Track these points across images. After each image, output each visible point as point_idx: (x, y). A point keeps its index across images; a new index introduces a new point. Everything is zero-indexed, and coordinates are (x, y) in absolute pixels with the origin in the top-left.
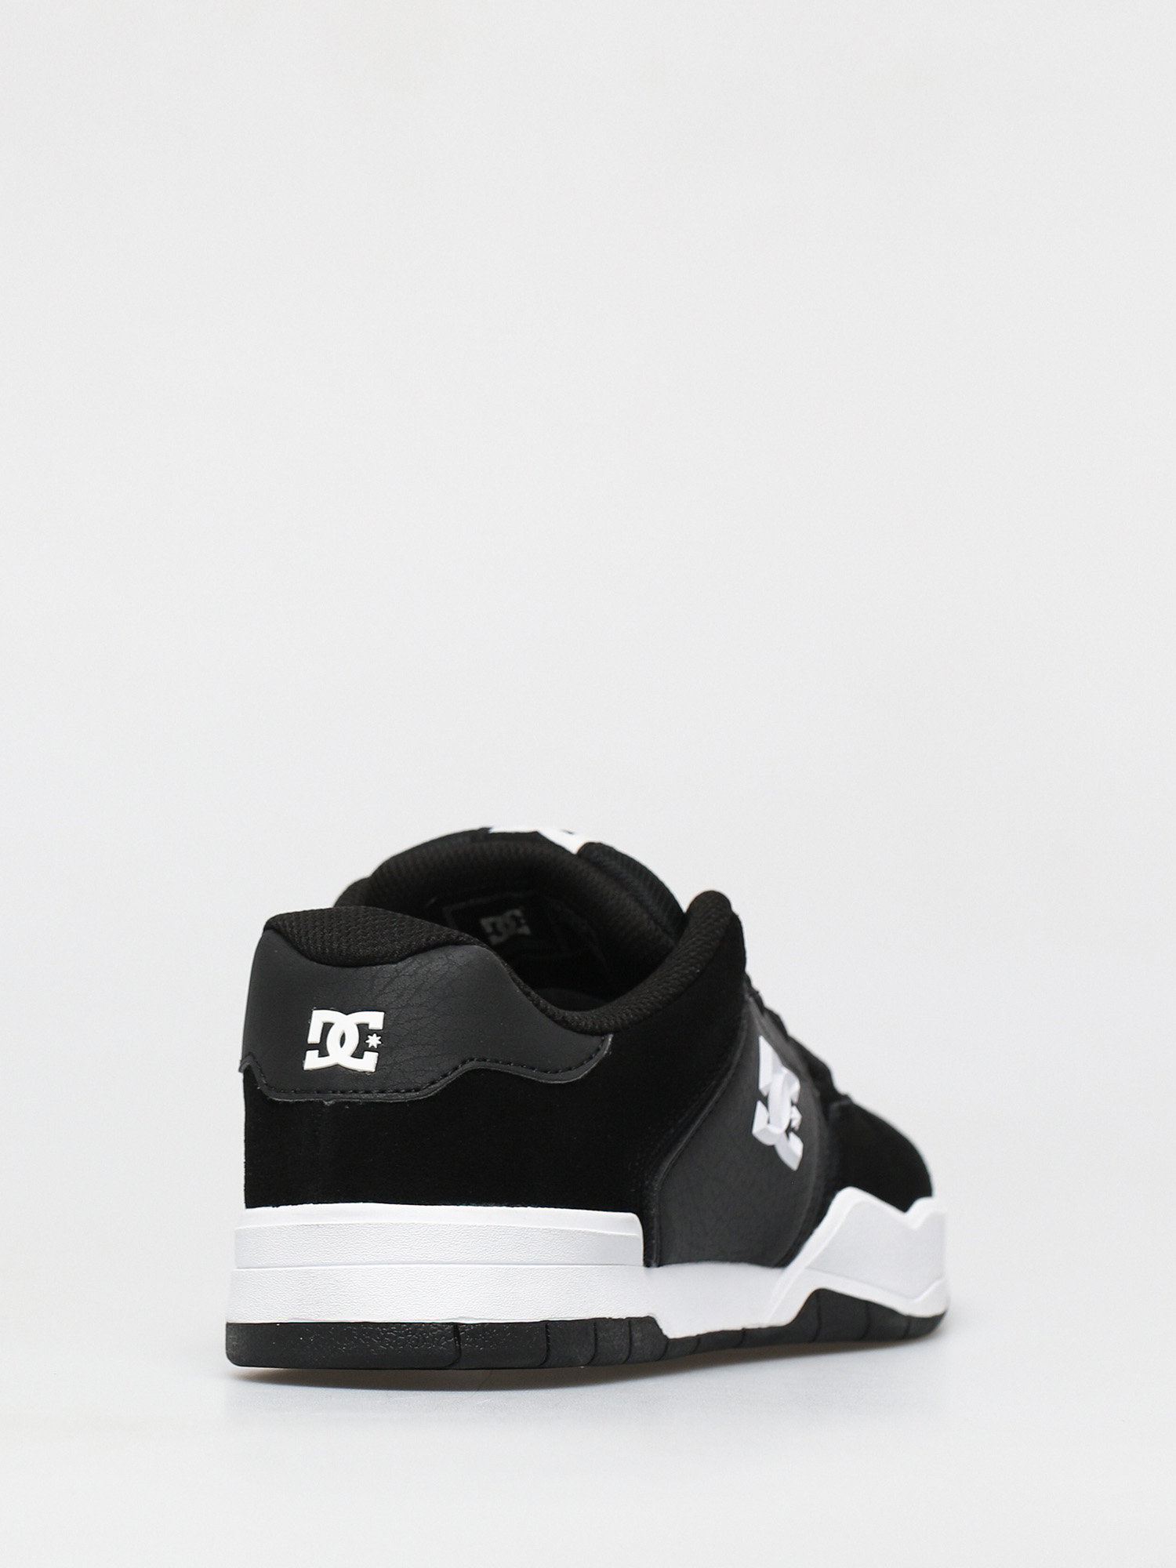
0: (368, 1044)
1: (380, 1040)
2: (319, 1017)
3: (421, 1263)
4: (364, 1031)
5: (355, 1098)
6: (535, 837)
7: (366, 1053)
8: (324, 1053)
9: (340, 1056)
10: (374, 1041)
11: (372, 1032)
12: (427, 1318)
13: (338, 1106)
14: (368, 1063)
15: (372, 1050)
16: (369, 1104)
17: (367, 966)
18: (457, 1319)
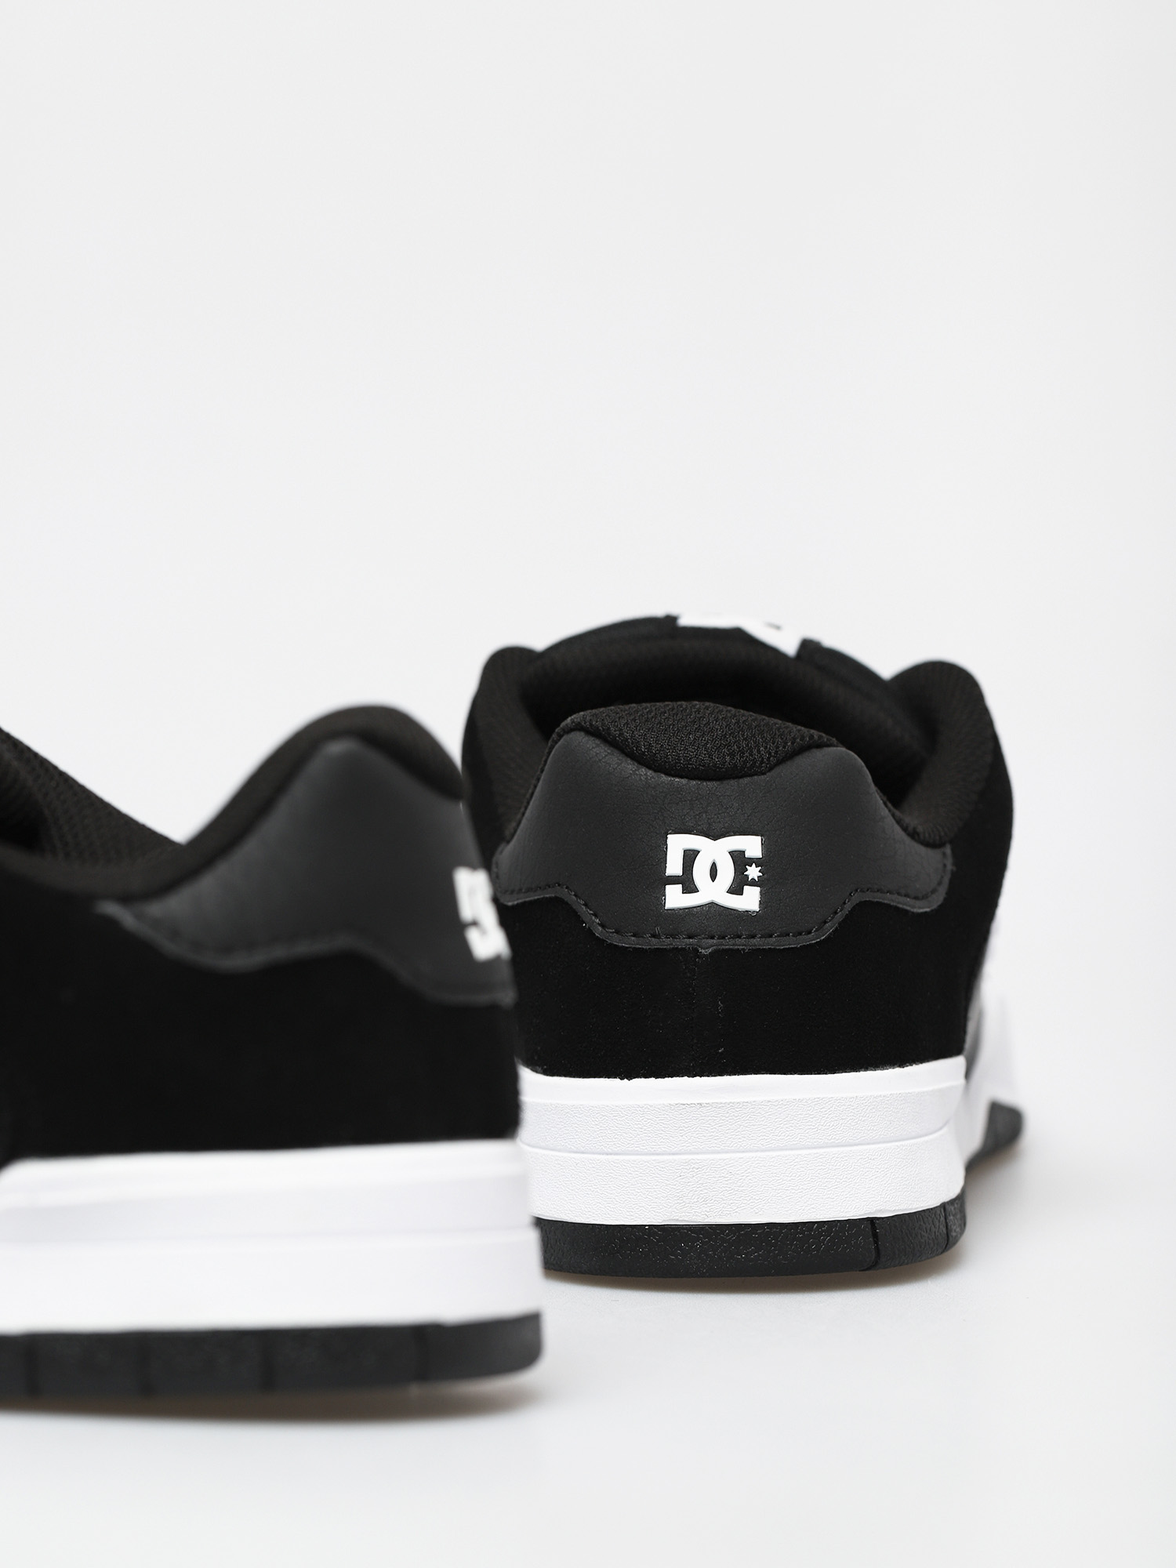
0: (747, 876)
1: (760, 871)
2: (677, 844)
3: (829, 1147)
4: (740, 860)
5: (740, 944)
6: (737, 636)
7: (746, 888)
8: (689, 887)
9: (713, 891)
10: (753, 872)
11: (751, 861)
12: (843, 1215)
13: (717, 954)
14: (750, 900)
15: (753, 883)
16: (757, 952)
17: (734, 778)
18: (875, 1212)
